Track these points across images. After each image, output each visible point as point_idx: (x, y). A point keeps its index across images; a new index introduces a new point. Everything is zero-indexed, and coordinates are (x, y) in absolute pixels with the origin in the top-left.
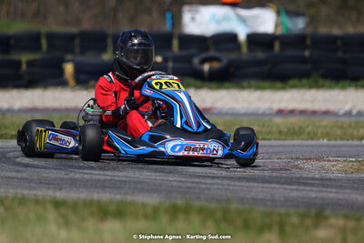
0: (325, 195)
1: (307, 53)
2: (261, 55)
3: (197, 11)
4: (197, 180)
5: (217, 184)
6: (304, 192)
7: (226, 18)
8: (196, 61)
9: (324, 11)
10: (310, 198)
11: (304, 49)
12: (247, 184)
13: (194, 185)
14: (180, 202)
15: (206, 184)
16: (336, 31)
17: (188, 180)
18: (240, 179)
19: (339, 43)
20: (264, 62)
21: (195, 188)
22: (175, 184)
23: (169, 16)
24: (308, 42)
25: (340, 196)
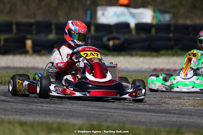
0: (182, 119)
1: (171, 35)
2: (143, 36)
3: (106, 10)
4: (105, 110)
5: (117, 113)
6: (169, 118)
7: (123, 14)
8: (105, 39)
9: (182, 10)
10: (173, 121)
11: (170, 33)
12: (136, 113)
13: (104, 113)
14: (95, 123)
15: (110, 112)
16: (189, 22)
17: (100, 110)
18: (131, 110)
19: (190, 29)
20: (146, 40)
21: (104, 115)
22: (92, 112)
23: (89, 13)
24: (172, 28)
25: (191, 120)
